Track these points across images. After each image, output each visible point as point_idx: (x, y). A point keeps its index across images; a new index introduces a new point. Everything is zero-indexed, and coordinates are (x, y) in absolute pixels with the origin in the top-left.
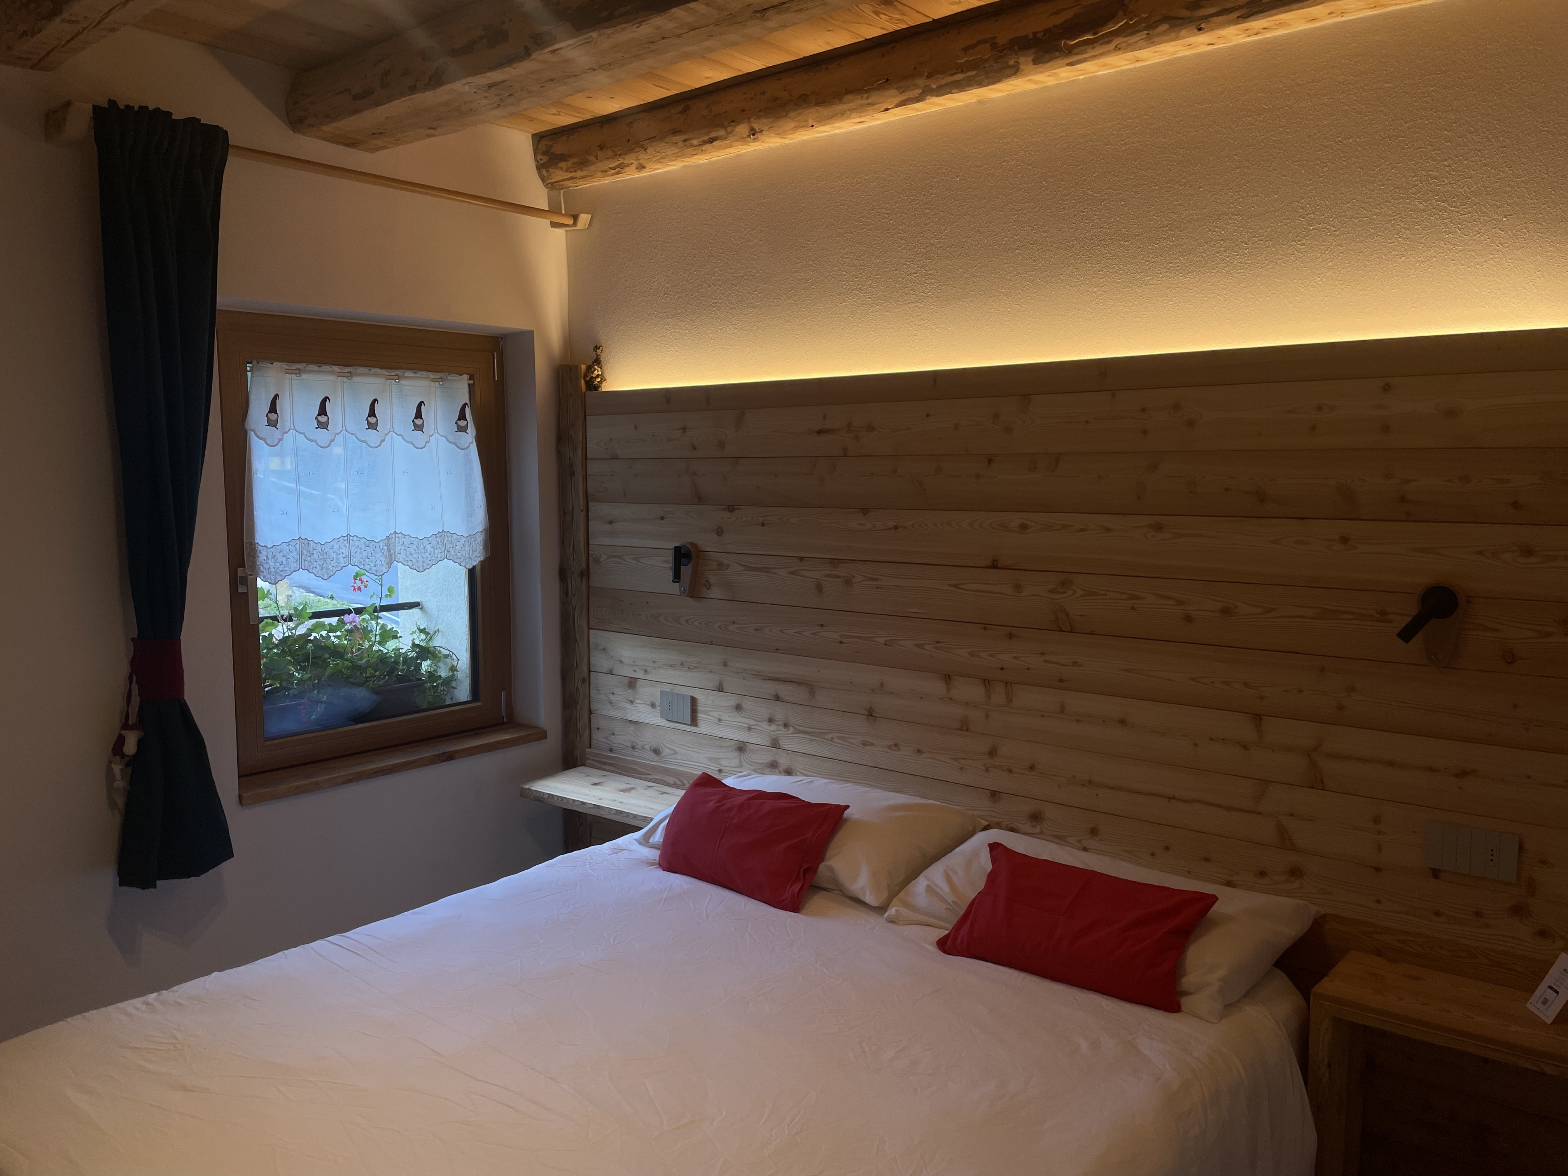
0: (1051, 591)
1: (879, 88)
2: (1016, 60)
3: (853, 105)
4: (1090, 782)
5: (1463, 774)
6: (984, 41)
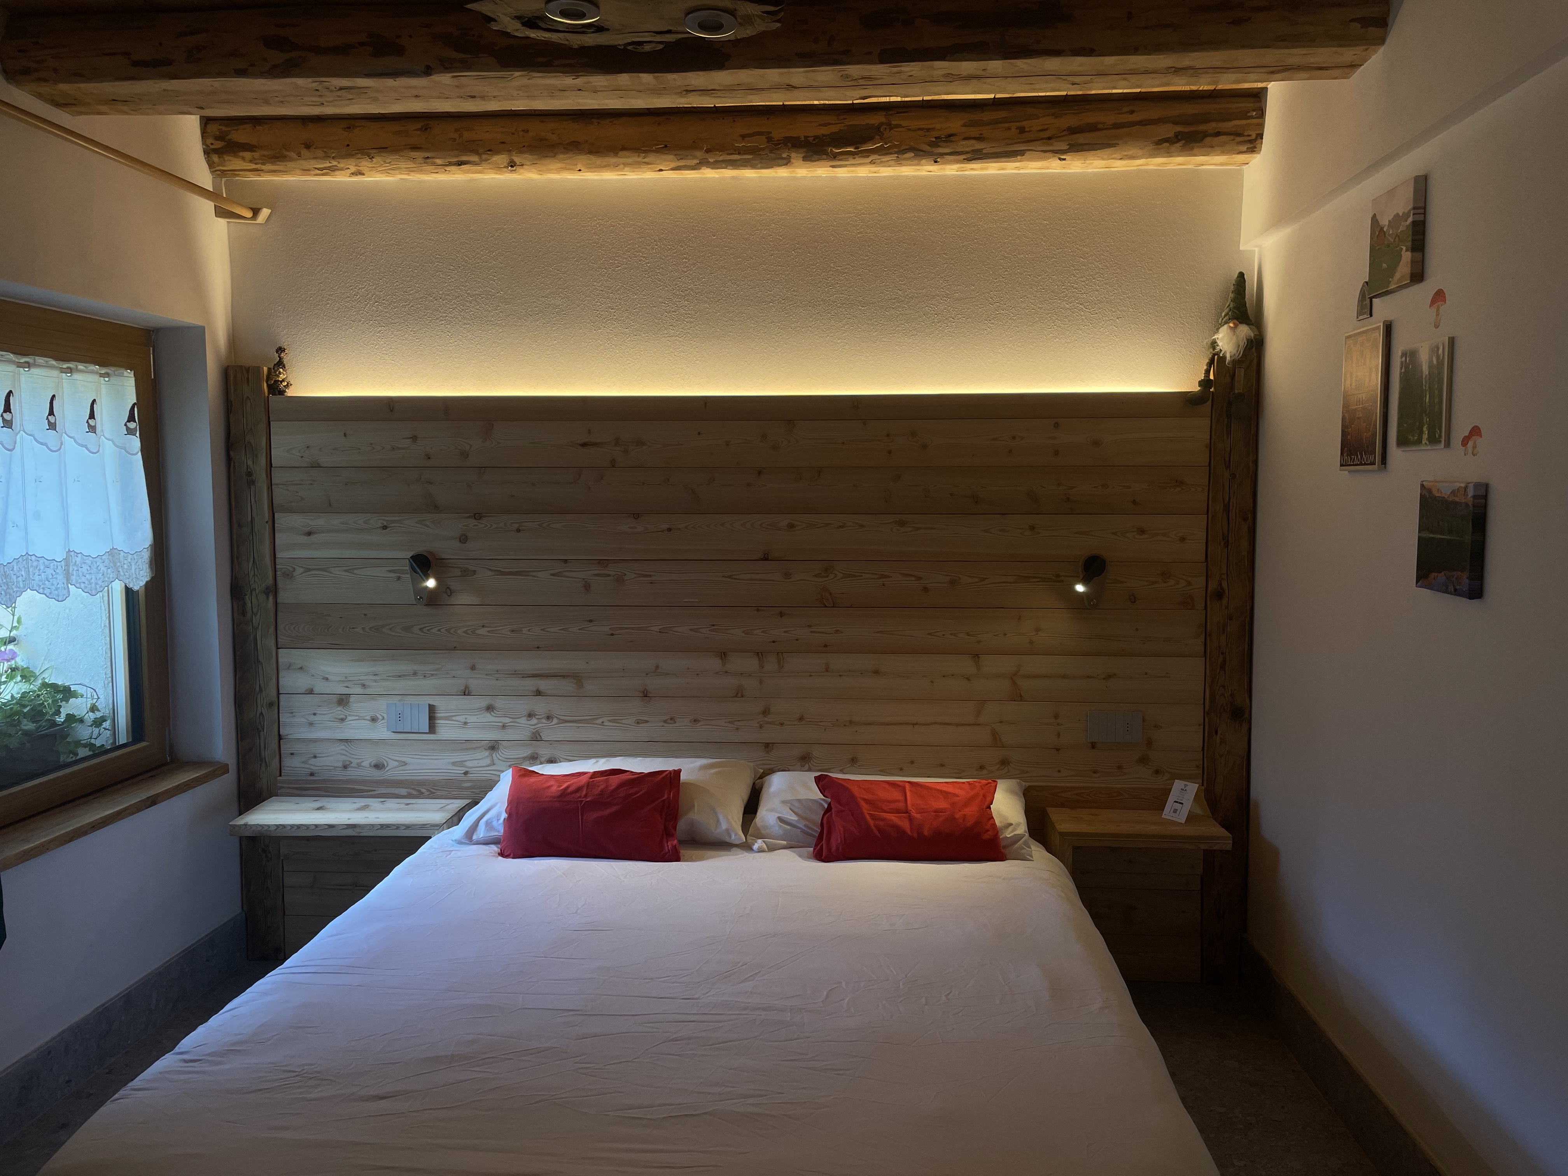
0: (816, 576)
1: (657, 151)
2: (788, 154)
3: (629, 160)
4: (851, 722)
5: (1109, 677)
6: (760, 134)
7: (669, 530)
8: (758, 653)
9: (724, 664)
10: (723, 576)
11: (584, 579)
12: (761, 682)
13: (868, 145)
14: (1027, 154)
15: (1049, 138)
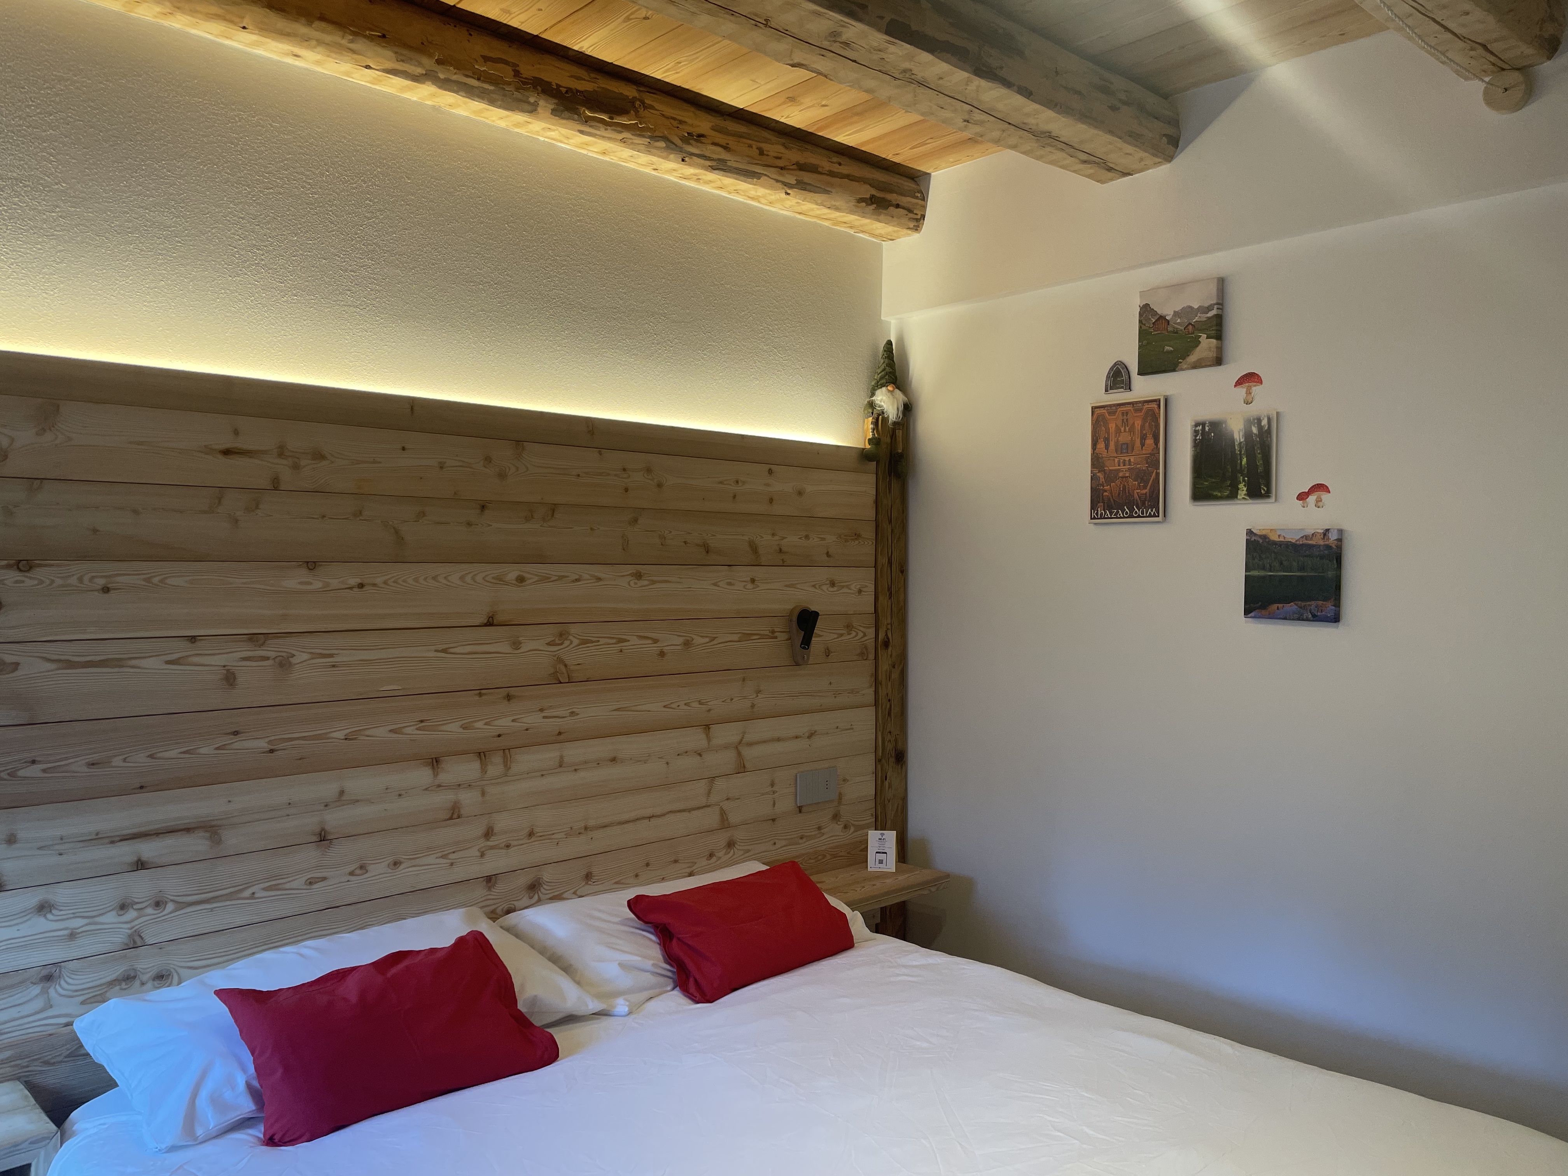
0: (548, 644)
2: (536, 100)
5: (811, 735)
6: (506, 63)
7: (361, 586)
8: (480, 753)
9: (436, 775)
10: (436, 651)
11: (224, 666)
12: (483, 794)
13: (623, 119)
14: (763, 178)
15: (782, 168)
